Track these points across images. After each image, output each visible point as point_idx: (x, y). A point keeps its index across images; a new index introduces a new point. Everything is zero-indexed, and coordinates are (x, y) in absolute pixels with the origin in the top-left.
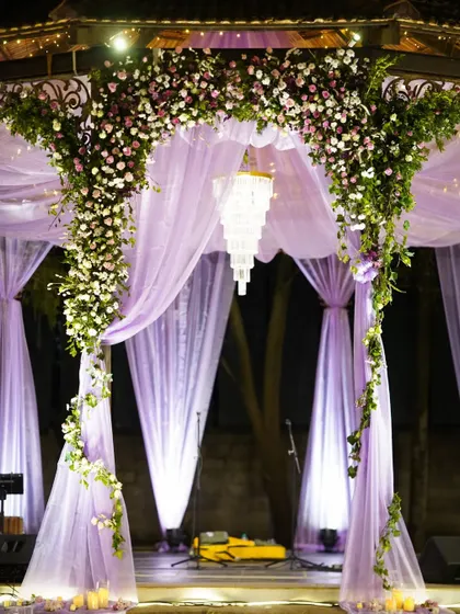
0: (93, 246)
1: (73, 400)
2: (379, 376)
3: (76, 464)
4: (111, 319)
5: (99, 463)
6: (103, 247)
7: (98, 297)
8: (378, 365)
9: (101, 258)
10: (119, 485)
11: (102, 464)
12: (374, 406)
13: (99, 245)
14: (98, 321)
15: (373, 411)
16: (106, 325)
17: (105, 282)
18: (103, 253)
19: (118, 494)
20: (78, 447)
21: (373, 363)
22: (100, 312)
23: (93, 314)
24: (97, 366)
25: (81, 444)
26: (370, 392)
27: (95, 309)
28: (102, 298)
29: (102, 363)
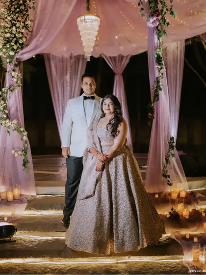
0: (13, 9)
1: (3, 89)
2: (162, 74)
3: (3, 122)
4: (22, 46)
5: (15, 122)
6: (18, 10)
7: (15, 35)
8: (162, 68)
9: (17, 15)
10: (26, 133)
11: (16, 122)
12: (161, 89)
13: (16, 9)
14: (15, 47)
15: (160, 91)
16: (19, 50)
17: (19, 27)
18: (18, 12)
19: (25, 138)
20: (5, 113)
21: (159, 67)
22: (16, 43)
23: (12, 44)
24: (14, 70)
25: (7, 112)
26: (158, 82)
27: (13, 41)
28: (17, 35)
29: (17, 69)
